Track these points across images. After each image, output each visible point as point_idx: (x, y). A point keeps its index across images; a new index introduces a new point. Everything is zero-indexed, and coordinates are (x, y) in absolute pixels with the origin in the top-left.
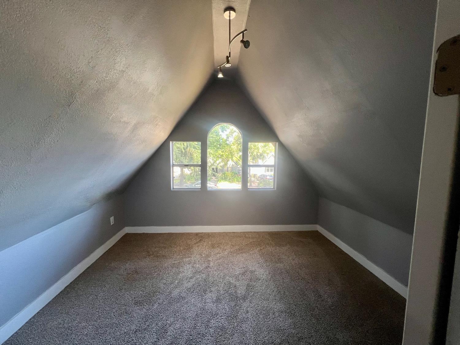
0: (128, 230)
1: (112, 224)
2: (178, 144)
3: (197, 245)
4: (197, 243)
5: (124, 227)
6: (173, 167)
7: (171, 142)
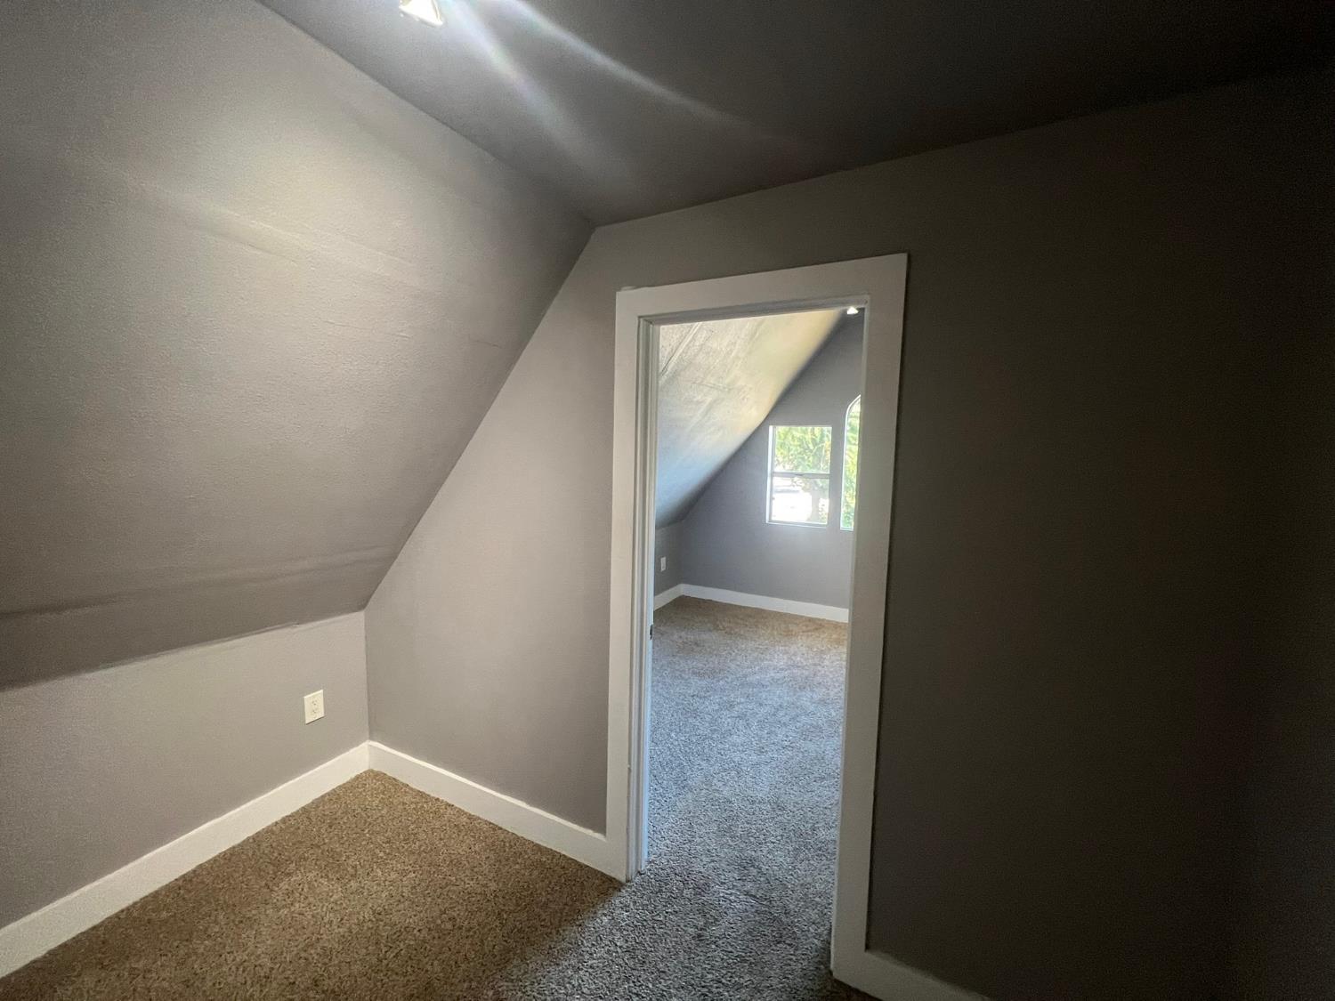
0: (684, 589)
1: (663, 569)
2: (797, 431)
3: (806, 634)
4: (808, 631)
5: (680, 583)
6: (772, 476)
7: (771, 428)
